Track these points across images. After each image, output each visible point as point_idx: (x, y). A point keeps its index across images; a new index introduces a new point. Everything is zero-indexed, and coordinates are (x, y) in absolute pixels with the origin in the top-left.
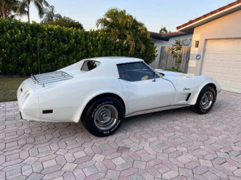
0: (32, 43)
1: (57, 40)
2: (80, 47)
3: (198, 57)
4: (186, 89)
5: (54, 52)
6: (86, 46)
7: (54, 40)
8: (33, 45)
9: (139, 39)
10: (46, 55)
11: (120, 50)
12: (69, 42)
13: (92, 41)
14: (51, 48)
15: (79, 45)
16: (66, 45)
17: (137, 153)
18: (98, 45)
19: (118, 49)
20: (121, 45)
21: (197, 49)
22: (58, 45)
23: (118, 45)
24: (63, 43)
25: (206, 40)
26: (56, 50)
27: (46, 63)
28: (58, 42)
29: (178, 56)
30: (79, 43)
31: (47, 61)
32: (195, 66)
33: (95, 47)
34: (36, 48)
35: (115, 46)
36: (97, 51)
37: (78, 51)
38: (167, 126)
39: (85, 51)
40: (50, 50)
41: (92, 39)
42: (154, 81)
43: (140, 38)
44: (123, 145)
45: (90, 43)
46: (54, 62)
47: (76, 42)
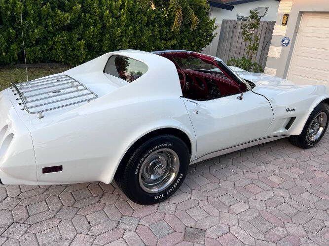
0: (7, 8)
1: (50, 3)
2: (90, 18)
3: (285, 41)
4: (289, 110)
5: (47, 26)
6: (101, 17)
7: (44, 4)
8: (9, 13)
9: (189, 7)
10: (33, 31)
11: (157, 25)
12: (71, 8)
13: (110, 8)
14: (40, 19)
15: (88, 15)
16: (67, 15)
17: (221, 240)
18: (120, 16)
19: (153, 23)
20: (159, 16)
21: (285, 27)
22: (51, 13)
23: (153, 16)
24: (61, 11)
25: (302, 13)
26: (49, 22)
27: (33, 46)
28: (53, 9)
29: (253, 38)
30: (89, 12)
31: (34, 42)
32: (279, 56)
33: (117, 18)
34: (13, 19)
35: (149, 19)
36: (119, 25)
37: (87, 26)
38: (256, 177)
39: (99, 26)
40: (39, 23)
41: (111, 5)
42: (241, 98)
43: (190, 5)
44: (192, 224)
45: (108, 11)
46: (47, 44)
47: (84, 10)
